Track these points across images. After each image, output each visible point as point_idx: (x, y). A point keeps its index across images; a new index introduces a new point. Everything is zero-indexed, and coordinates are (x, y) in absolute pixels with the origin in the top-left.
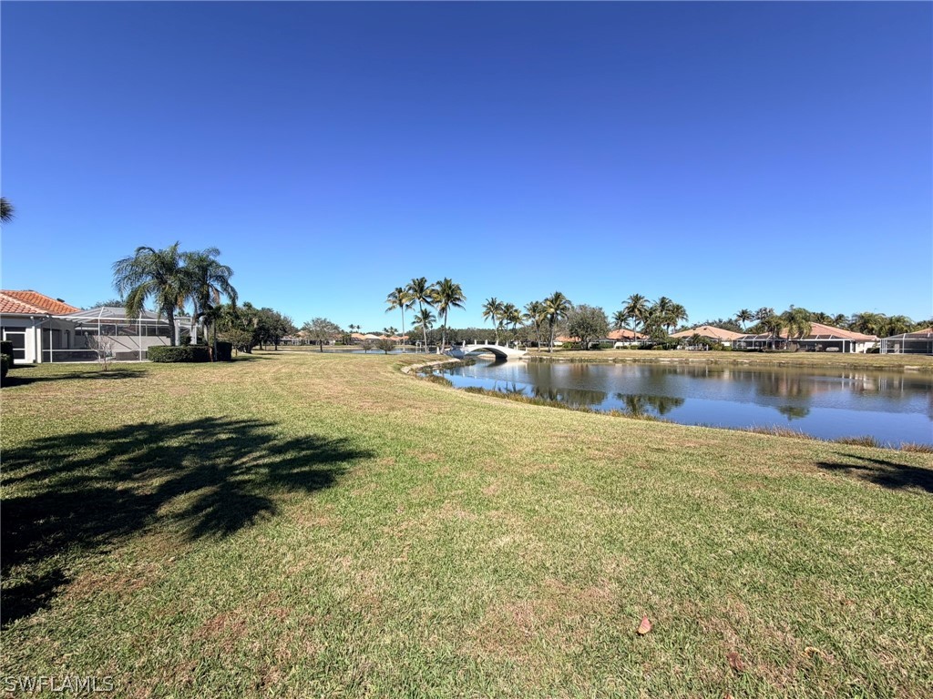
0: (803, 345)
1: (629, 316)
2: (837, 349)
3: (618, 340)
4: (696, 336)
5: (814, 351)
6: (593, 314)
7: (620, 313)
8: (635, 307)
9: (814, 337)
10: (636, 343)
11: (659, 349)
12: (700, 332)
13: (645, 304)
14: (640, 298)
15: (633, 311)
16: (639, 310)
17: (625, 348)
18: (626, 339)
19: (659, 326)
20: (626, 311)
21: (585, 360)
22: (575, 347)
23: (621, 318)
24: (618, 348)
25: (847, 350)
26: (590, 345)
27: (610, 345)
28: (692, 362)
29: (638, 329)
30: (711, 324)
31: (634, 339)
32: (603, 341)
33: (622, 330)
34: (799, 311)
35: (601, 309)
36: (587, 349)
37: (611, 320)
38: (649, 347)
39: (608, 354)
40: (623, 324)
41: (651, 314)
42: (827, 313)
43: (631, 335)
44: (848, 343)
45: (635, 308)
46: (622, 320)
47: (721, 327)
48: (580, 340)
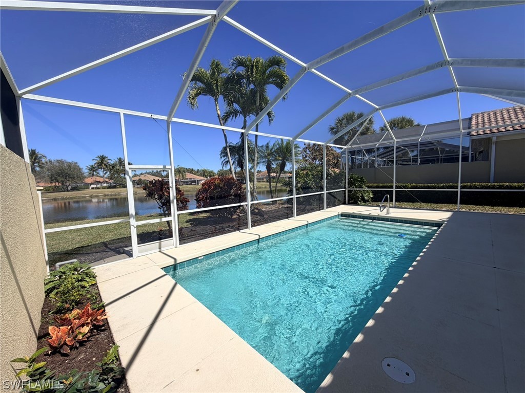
0: (184, 182)
1: (99, 169)
2: (195, 183)
3: (92, 184)
4: (140, 180)
5: (188, 185)
6: (70, 166)
7: (92, 166)
8: (102, 162)
9: (187, 179)
10: (105, 185)
11: (120, 188)
12: (142, 178)
13: (109, 161)
14: (105, 158)
15: (101, 165)
16: (105, 165)
17: (98, 188)
18: (99, 182)
19: (119, 174)
20: (96, 165)
21: (66, 199)
22: (56, 189)
23: (92, 169)
24: (93, 188)
25: (198, 184)
26: (70, 188)
27: (87, 186)
28: (139, 193)
29: (106, 176)
30: (148, 174)
31: (104, 182)
32: (79, 184)
33: (94, 177)
34: (181, 168)
35: (76, 163)
36: (68, 191)
37: (85, 171)
38: (114, 187)
39: (85, 193)
40: (95, 173)
41: (113, 167)
42: (194, 169)
43: (101, 180)
44: (198, 181)
46: (94, 171)
47: (153, 175)
48: (60, 185)
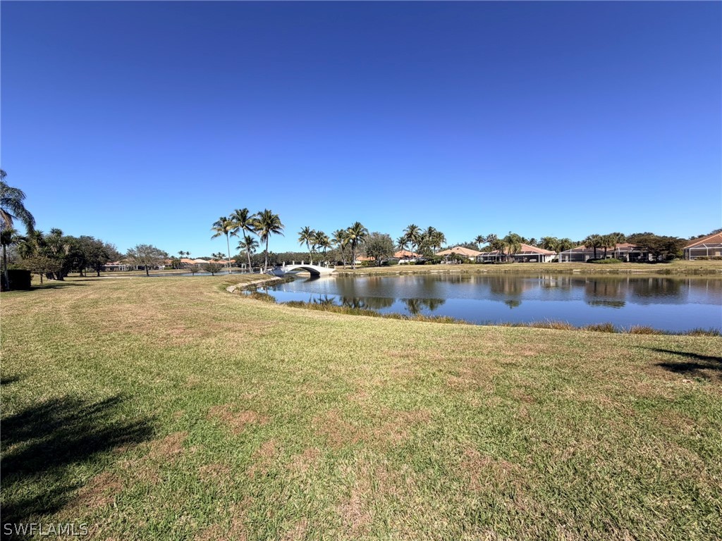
0: (517, 258)
1: (408, 241)
2: (535, 260)
3: (401, 258)
4: (453, 254)
5: (523, 262)
6: (383, 238)
7: (402, 238)
8: (412, 233)
9: (523, 253)
10: (413, 260)
11: (429, 264)
12: (454, 250)
13: (419, 231)
14: (415, 227)
15: (410, 237)
16: (414, 236)
17: (406, 264)
18: (406, 257)
19: (428, 247)
20: (406, 236)
21: (379, 274)
22: (371, 264)
23: (402, 242)
24: (401, 264)
25: (541, 261)
26: (381, 263)
27: (396, 262)
28: (452, 272)
29: (414, 251)
30: (460, 246)
31: (412, 257)
32: (390, 259)
33: (403, 251)
34: (515, 236)
35: (388, 235)
36: (380, 266)
37: (396, 243)
38: (423, 263)
39: (395, 268)
40: (404, 247)
41: (422, 239)
42: (526, 238)
43: (409, 254)
44: (541, 256)
45: (411, 235)
46: (403, 244)
48: (374, 259)
